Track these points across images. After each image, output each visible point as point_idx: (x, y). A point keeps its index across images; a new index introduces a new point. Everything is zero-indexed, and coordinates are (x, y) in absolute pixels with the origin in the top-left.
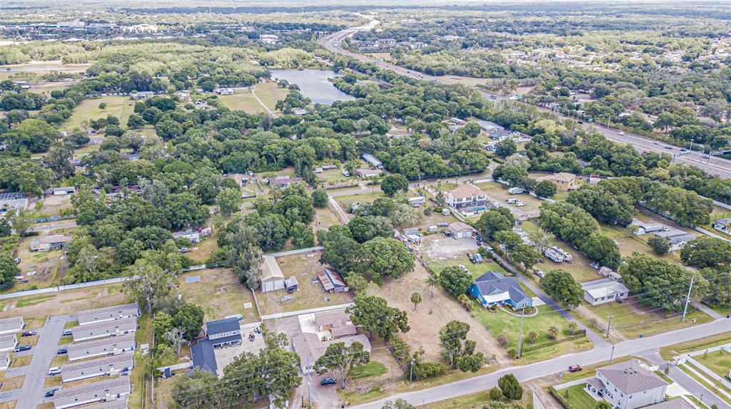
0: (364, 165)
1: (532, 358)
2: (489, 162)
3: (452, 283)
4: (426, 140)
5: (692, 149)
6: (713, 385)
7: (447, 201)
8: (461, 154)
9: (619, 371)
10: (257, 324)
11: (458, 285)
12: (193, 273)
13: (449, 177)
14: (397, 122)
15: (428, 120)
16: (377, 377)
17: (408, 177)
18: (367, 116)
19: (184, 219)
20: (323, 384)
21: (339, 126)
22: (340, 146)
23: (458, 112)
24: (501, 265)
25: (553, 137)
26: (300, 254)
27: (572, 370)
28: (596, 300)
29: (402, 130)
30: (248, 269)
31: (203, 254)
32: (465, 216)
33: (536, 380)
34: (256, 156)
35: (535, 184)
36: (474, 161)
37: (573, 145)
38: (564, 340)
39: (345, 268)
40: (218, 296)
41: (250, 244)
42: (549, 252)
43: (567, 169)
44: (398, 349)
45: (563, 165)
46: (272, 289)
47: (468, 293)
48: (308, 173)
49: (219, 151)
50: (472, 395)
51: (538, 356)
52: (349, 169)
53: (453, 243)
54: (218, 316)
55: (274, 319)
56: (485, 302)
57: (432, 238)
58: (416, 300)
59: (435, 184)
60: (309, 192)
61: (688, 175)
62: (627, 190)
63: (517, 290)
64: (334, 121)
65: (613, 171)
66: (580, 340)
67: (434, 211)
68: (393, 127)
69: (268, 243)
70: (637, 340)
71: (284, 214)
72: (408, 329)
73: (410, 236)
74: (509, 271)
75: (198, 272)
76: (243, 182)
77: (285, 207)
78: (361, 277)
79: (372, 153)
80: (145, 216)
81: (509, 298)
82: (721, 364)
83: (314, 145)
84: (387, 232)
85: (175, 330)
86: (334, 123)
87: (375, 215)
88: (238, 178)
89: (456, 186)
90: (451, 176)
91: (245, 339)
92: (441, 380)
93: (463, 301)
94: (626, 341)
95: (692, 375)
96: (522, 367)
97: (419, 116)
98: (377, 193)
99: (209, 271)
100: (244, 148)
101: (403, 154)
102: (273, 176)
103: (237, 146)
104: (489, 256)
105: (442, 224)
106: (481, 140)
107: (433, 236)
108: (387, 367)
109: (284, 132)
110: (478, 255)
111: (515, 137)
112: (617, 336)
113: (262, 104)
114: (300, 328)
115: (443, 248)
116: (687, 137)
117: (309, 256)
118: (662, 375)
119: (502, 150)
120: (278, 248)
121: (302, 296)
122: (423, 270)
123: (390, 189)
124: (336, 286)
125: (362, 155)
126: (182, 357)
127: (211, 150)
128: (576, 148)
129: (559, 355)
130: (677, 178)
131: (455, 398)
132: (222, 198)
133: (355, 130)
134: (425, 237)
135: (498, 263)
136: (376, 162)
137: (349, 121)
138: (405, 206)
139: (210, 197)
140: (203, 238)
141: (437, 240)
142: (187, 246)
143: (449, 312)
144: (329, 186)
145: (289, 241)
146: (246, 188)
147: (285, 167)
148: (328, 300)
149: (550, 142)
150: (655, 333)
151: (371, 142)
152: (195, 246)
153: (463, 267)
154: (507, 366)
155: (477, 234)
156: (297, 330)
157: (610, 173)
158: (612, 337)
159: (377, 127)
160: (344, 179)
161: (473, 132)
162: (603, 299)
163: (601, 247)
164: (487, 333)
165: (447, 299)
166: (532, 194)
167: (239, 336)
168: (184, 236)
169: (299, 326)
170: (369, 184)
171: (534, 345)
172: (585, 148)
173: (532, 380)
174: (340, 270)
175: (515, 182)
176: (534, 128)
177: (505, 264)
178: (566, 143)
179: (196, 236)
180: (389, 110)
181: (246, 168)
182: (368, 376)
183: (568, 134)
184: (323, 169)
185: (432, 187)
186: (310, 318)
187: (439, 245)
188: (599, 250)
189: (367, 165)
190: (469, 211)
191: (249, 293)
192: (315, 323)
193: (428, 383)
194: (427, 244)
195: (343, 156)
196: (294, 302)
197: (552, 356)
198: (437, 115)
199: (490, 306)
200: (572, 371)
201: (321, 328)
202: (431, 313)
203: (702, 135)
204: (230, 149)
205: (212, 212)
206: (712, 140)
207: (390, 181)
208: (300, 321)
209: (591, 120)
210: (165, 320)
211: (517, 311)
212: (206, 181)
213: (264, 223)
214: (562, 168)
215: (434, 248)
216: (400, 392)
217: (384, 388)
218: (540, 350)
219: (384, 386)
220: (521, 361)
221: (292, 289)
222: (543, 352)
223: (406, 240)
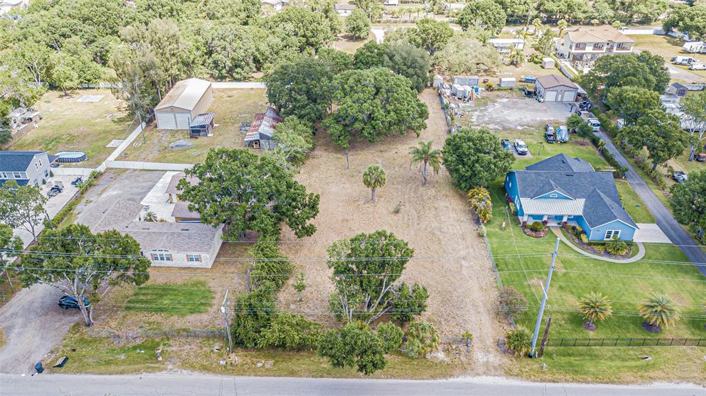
1: (570, 364)
10: (88, 172)
11: (472, 167)
16: (174, 318)
20: (61, 306)
24: (603, 153)
38: (684, 342)
46: (171, 127)
51: (590, 366)
53: (530, 107)
55: (125, 170)
56: (523, 212)
57: (498, 96)
63: (607, 200)
72: (311, 231)
74: (610, 160)
81: (580, 213)
92: (303, 362)
93: (475, 201)
96: (531, 384)
104: (588, 134)
107: (502, 93)
108: (214, 301)
110: (565, 129)
114: (147, 192)
115: (506, 112)
134: (486, 93)
135: (599, 148)
141: (504, 100)
143: (437, 216)
154: (488, 370)
155: (584, 99)
156: (138, 194)
164: (489, 278)
169: (152, 188)
171: (591, 334)
177: (611, 149)
187: (504, 106)
193: (269, 363)
194: (484, 103)
199: (531, 222)
202: (397, 212)
208: (161, 180)
211: (589, 244)
215: (490, 110)
217: (166, 349)
218: (606, 351)
219: (171, 342)
220: (536, 366)
221: (199, 131)
222: (611, 359)
223: (448, 92)
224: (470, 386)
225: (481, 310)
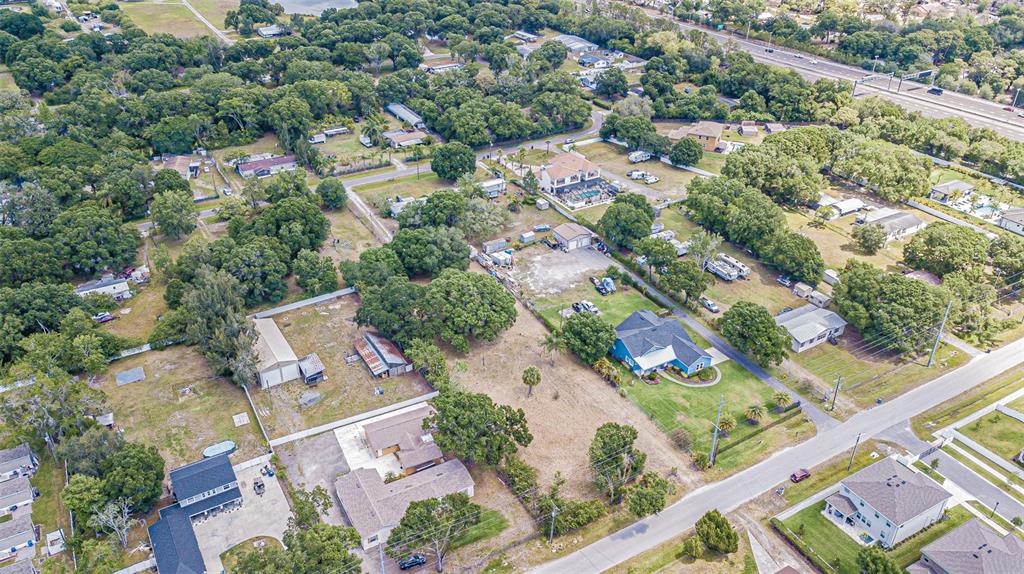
0: (394, 124)
1: (731, 464)
2: (590, 109)
3: (584, 342)
4: (485, 73)
5: (876, 71)
6: (1004, 479)
7: (541, 184)
8: (549, 98)
9: (878, 483)
10: (265, 459)
11: (595, 345)
12: (129, 362)
13: (533, 139)
14: (431, 42)
15: (483, 39)
16: (493, 539)
17: (472, 145)
18: (384, 35)
19: (95, 257)
20: (404, 569)
21: (340, 56)
22: (350, 94)
23: (524, 21)
24: (647, 295)
25: (676, 60)
26: (315, 304)
27: (794, 479)
28: (802, 345)
29: (442, 56)
30: (233, 355)
31: (142, 321)
32: (573, 208)
33: (746, 507)
34: (208, 121)
35: (670, 144)
36: (570, 109)
37: (708, 72)
38: (772, 425)
39: (402, 333)
40: (183, 407)
41: (229, 308)
42: (715, 266)
43: (707, 114)
44: (521, 480)
45: (700, 107)
46: (279, 382)
47: (609, 355)
48: (303, 146)
49: (138, 114)
50: (655, 551)
51: (740, 459)
52: (371, 133)
53: (564, 261)
54: (188, 448)
55: (291, 443)
56: (639, 368)
57: (530, 255)
58: (531, 380)
59: (515, 151)
60: (312, 184)
61: (883, 116)
62: (809, 149)
63: (685, 341)
64: (331, 46)
65: (773, 114)
66: (793, 420)
67: (523, 203)
68: (428, 51)
69: (257, 292)
70: (875, 408)
71: (277, 234)
72: (530, 439)
73: (495, 255)
74: (662, 306)
75: (137, 361)
76: (192, 169)
77: (277, 220)
78: (434, 348)
79: (403, 102)
80: (18, 263)
81: (674, 357)
82: (1002, 436)
83: (305, 94)
84: (461, 255)
85: (112, 508)
86: (331, 51)
87: (434, 223)
88: (180, 165)
89: (547, 154)
90: (536, 135)
91: (248, 492)
93: (604, 370)
94: (859, 414)
95: (967, 462)
96: (720, 483)
97: (469, 32)
98: (424, 176)
99: (158, 356)
100: (183, 108)
101: (458, 105)
102: (243, 156)
103: (173, 103)
104: (626, 280)
105: (542, 227)
106: (569, 68)
107: (530, 250)
108: (506, 517)
109: (250, 71)
110: (609, 280)
111: (617, 61)
112: (846, 405)
113: (200, 16)
114: (341, 457)
115: (550, 272)
116: (860, 50)
117: (331, 307)
118: (925, 470)
119: (606, 85)
120: (275, 299)
121: (334, 391)
122: (527, 314)
123: (448, 170)
124: (391, 366)
125: (385, 105)
126: (132, 548)
127: (124, 114)
128: (712, 76)
129: (770, 453)
130: (868, 120)
131: (627, 562)
132: (160, 212)
133: (368, 61)
134: (518, 254)
135: (641, 290)
136: (413, 119)
137: (356, 46)
138: (482, 203)
139: (136, 205)
140: (136, 289)
141: (538, 257)
142: (110, 307)
143: (584, 390)
144: (343, 169)
145: (292, 281)
146: (199, 182)
147: (261, 137)
148: (382, 393)
149: (674, 68)
150: (896, 393)
151: (401, 83)
152: (123, 306)
153: (590, 304)
154: (696, 485)
155: (597, 240)
156: (337, 461)
157: (770, 117)
158: (839, 408)
159: (405, 55)
160: (367, 153)
161: (556, 57)
162: (811, 341)
163: (797, 254)
164: (653, 427)
165: (575, 367)
166: (666, 160)
167: (236, 492)
168: (100, 291)
169: (340, 450)
170: (408, 160)
171: (730, 439)
172: (728, 78)
173: (740, 508)
174: (395, 336)
175: (636, 143)
176: (647, 46)
178: (697, 69)
179: (122, 287)
180: (418, 23)
181: (194, 143)
182: (477, 539)
183: (699, 55)
184: (327, 135)
185: (511, 158)
186: (356, 433)
187: (543, 265)
188: (793, 259)
189: (400, 125)
190: (577, 200)
191: (238, 393)
192: (365, 442)
193: (580, 538)
194: (525, 266)
195: (356, 109)
196: (321, 402)
197: (760, 456)
198: (496, 29)
199: (647, 374)
200: (797, 482)
201: (380, 453)
202: (556, 398)
203: (881, 46)
204: (160, 111)
205: (145, 234)
206: (895, 53)
207: (446, 155)
208: (340, 441)
209: (720, 27)
210: (88, 490)
211: (689, 377)
212: (124, 178)
213: (245, 258)
214: (700, 112)
215: (536, 272)
216: (538, 563)
217: (509, 561)
218: (740, 447)
219: (508, 555)
220: (716, 472)
221: (316, 379)
222: (745, 450)
223: (490, 263)
224: (694, 498)
225: (664, 450)
